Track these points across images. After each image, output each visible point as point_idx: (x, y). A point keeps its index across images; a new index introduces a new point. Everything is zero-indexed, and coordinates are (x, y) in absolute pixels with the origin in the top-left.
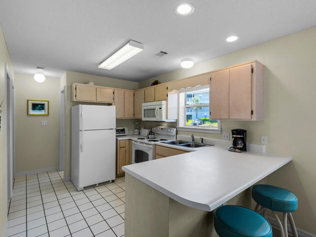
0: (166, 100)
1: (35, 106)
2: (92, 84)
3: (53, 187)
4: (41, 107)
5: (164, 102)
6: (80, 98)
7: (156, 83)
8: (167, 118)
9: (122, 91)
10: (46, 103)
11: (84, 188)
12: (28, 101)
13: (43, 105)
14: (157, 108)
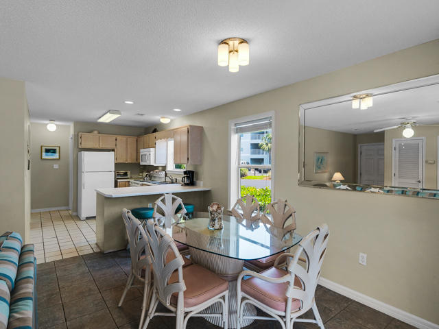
0: (155, 147)
1: (47, 151)
2: (96, 132)
3: (62, 218)
4: (54, 151)
5: (152, 149)
6: (84, 145)
7: (155, 131)
8: (155, 162)
9: (124, 138)
10: (58, 149)
11: (87, 218)
12: (42, 146)
13: (55, 150)
14: (148, 154)
